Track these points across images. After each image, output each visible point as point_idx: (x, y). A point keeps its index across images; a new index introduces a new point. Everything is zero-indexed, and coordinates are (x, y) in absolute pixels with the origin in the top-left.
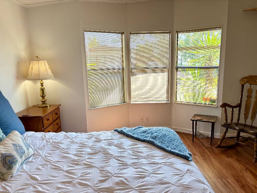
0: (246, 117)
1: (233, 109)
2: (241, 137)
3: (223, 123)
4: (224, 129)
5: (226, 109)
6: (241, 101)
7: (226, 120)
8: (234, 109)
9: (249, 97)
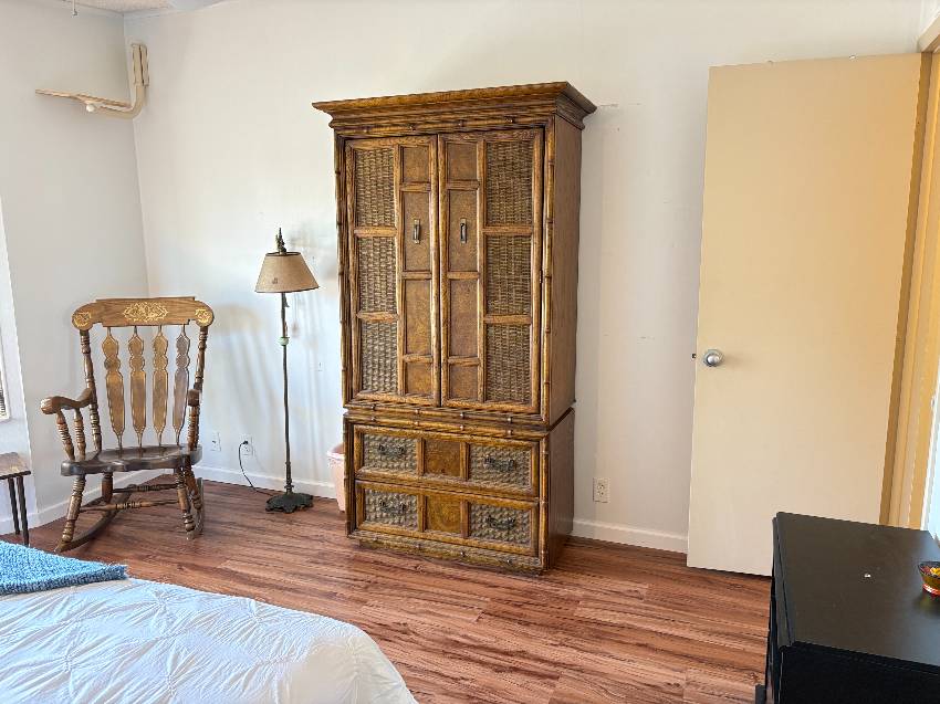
0: (119, 429)
1: (79, 413)
2: (118, 491)
3: (65, 464)
4: (74, 480)
5: (61, 415)
6: (92, 382)
7: (71, 452)
8: (81, 409)
9: (112, 365)
